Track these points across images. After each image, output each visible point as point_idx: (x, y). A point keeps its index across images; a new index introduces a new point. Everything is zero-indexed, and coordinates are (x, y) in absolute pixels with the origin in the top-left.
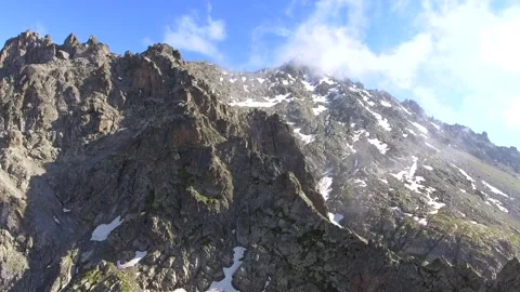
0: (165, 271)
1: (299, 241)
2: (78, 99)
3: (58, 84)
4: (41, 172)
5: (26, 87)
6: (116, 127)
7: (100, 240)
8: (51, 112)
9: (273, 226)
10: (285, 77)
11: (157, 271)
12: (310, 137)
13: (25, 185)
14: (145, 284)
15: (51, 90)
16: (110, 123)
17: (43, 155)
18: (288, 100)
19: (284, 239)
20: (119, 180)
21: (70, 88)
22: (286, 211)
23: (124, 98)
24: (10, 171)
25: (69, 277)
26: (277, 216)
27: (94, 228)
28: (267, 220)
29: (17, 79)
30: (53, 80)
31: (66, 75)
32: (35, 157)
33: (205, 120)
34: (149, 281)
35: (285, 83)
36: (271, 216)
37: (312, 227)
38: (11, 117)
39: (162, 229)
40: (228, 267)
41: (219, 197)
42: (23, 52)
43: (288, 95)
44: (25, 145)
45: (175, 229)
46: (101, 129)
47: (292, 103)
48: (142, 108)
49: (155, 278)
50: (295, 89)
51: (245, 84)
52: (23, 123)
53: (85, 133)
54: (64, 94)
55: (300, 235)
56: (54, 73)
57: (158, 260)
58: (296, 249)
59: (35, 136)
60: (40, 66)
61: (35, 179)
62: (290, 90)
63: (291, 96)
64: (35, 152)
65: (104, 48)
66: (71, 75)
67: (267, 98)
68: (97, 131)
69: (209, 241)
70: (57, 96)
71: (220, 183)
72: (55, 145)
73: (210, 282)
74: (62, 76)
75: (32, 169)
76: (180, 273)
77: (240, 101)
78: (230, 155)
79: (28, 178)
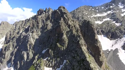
0: (49, 63)
1: (78, 62)
2: (45, 22)
3: (42, 19)
4: (38, 38)
5: (37, 21)
6: (51, 28)
7: (43, 53)
8: (40, 26)
9: (74, 56)
10: (112, 5)
11: (48, 62)
12: (119, 24)
13: (35, 41)
14: (45, 65)
15: (41, 21)
16: (49, 27)
17: (38, 34)
18: (112, 13)
19: (74, 60)
20: (48, 40)
21: (44, 20)
22: (78, 52)
23: (53, 21)
24: (33, 38)
25: (36, 60)
26: (75, 53)
27: (43, 50)
28: (72, 54)
29: (36, 19)
30: (41, 19)
31: (43, 17)
32: (37, 35)
33: (65, 25)
34: (46, 64)
35: (111, 7)
36: (73, 53)
37: (83, 58)
38: (35, 27)
39: (51, 53)
40: (61, 65)
41: (63, 46)
42: (40, 13)
43: (112, 11)
44: (36, 32)
45: (54, 53)
46: (48, 28)
47: (113, 13)
48: (56, 23)
49: (47, 64)
50: (115, 8)
51: (97, 9)
52: (36, 28)
53: (45, 30)
54: (43, 21)
55: (79, 60)
56: (42, 17)
57: (49, 60)
58: (77, 64)
59: (38, 30)
60: (39, 16)
61: (36, 39)
62: (113, 9)
63: (113, 11)
64: (37, 34)
65: (51, 10)
66: (44, 17)
67: (104, 13)
68: (47, 29)
69: (59, 57)
70: (42, 22)
71: (64, 42)
72: (41, 32)
73: (57, 68)
74: (43, 18)
75: (36, 37)
76: (52, 64)
77: (95, 15)
78: (69, 35)
79: (35, 39)
